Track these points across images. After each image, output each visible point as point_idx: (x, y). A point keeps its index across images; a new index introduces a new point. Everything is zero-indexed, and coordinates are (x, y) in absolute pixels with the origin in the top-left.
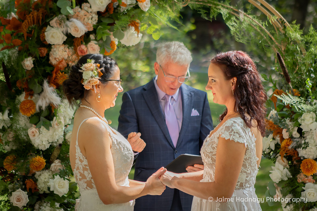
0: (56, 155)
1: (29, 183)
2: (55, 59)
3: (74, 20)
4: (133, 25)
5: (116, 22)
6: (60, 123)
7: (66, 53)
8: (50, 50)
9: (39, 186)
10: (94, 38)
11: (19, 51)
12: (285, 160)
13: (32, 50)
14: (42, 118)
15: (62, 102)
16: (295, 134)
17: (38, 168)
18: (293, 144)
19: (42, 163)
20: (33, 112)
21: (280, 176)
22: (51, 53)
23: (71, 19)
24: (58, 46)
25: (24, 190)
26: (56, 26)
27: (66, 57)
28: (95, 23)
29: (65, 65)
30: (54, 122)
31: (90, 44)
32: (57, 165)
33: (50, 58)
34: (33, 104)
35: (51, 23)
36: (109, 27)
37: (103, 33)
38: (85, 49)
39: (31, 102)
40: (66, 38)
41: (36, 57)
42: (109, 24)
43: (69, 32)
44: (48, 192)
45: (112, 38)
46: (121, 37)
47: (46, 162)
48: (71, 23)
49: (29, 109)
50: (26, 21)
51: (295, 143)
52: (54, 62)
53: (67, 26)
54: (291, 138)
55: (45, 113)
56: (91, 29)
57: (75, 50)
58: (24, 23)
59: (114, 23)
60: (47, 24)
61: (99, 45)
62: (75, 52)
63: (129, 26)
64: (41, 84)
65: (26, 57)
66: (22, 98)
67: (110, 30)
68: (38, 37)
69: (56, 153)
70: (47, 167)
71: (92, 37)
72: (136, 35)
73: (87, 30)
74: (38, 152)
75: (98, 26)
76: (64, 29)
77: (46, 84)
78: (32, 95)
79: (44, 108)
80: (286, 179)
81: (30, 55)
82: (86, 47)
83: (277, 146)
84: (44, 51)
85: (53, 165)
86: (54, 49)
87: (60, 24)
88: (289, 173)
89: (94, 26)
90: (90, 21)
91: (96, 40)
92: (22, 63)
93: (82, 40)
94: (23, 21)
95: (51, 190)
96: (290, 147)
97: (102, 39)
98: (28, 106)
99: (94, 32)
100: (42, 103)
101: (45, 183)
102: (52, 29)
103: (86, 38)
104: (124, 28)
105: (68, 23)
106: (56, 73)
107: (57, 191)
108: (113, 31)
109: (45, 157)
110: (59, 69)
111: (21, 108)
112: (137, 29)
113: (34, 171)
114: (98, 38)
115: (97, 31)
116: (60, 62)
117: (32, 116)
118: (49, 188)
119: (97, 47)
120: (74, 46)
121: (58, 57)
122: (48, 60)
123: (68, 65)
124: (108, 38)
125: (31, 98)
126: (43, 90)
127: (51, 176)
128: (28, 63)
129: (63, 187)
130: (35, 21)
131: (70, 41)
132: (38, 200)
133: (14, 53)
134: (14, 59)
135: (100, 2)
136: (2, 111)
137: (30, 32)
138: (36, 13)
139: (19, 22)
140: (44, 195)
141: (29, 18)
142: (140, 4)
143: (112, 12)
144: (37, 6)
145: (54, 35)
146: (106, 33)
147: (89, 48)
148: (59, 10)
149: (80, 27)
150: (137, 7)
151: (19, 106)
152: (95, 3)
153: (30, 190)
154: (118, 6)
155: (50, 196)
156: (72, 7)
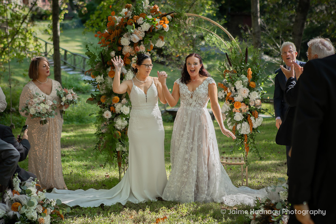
0: (124, 97)
1: (112, 108)
2: (125, 52)
3: (134, 35)
4: (161, 38)
5: (153, 36)
7: (130, 50)
9: (116, 110)
10: (143, 43)
11: (109, 48)
12: (228, 102)
13: (115, 48)
15: (127, 72)
16: (233, 90)
17: (115, 102)
18: (232, 95)
19: (118, 100)
21: (225, 109)
22: (123, 49)
23: (133, 35)
24: (126, 47)
25: (110, 111)
26: (125, 37)
27: (130, 52)
28: (143, 36)
29: (129, 55)
31: (141, 46)
32: (124, 100)
33: (123, 52)
35: (123, 36)
36: (150, 38)
37: (147, 41)
38: (139, 49)
40: (130, 43)
41: (116, 51)
43: (131, 40)
44: (120, 113)
45: (151, 44)
46: (155, 43)
47: (120, 99)
48: (132, 36)
49: (112, 75)
50: (112, 35)
51: (233, 94)
52: (124, 54)
53: (130, 37)
54: (231, 92)
56: (142, 39)
57: (134, 48)
58: (111, 35)
60: (122, 36)
61: (145, 47)
62: (134, 49)
63: (159, 38)
65: (112, 51)
66: (109, 69)
67: (151, 40)
68: (118, 42)
69: (124, 96)
70: (120, 102)
71: (142, 42)
72: (162, 42)
73: (140, 39)
74: (116, 94)
75: (145, 38)
76: (129, 39)
80: (228, 111)
81: (113, 50)
82: (139, 47)
83: (225, 96)
84: (120, 48)
85: (123, 101)
87: (128, 37)
88: (230, 108)
89: (143, 38)
90: (141, 36)
91: (144, 44)
92: (110, 54)
93: (137, 44)
94: (111, 34)
95: (122, 112)
96: (230, 96)
97: (146, 44)
98: (112, 73)
99: (143, 40)
101: (119, 109)
102: (124, 39)
103: (139, 43)
104: (157, 39)
105: (131, 36)
106: (125, 59)
107: (124, 112)
109: (119, 97)
110: (127, 57)
111: (109, 74)
112: (162, 40)
113: (114, 103)
114: (145, 43)
115: (144, 40)
116: (127, 54)
118: (121, 111)
119: (144, 48)
120: (134, 47)
121: (126, 51)
122: (122, 52)
123: (131, 55)
124: (149, 43)
125: (114, 70)
127: (122, 106)
128: (113, 54)
129: (127, 111)
130: (117, 34)
131: (132, 44)
132: (116, 116)
133: (106, 48)
134: (106, 51)
135: (146, 27)
136: (100, 75)
137: (114, 39)
138: (117, 31)
139: (109, 34)
140: (119, 114)
141: (114, 33)
142: (164, 28)
143: (151, 31)
144: (117, 28)
145: (125, 41)
146: (148, 41)
147: (140, 48)
148: (127, 30)
149: (136, 38)
150: (163, 29)
151: (108, 73)
152: (144, 27)
153: (112, 111)
154: (154, 29)
155: (121, 115)
156: (133, 29)
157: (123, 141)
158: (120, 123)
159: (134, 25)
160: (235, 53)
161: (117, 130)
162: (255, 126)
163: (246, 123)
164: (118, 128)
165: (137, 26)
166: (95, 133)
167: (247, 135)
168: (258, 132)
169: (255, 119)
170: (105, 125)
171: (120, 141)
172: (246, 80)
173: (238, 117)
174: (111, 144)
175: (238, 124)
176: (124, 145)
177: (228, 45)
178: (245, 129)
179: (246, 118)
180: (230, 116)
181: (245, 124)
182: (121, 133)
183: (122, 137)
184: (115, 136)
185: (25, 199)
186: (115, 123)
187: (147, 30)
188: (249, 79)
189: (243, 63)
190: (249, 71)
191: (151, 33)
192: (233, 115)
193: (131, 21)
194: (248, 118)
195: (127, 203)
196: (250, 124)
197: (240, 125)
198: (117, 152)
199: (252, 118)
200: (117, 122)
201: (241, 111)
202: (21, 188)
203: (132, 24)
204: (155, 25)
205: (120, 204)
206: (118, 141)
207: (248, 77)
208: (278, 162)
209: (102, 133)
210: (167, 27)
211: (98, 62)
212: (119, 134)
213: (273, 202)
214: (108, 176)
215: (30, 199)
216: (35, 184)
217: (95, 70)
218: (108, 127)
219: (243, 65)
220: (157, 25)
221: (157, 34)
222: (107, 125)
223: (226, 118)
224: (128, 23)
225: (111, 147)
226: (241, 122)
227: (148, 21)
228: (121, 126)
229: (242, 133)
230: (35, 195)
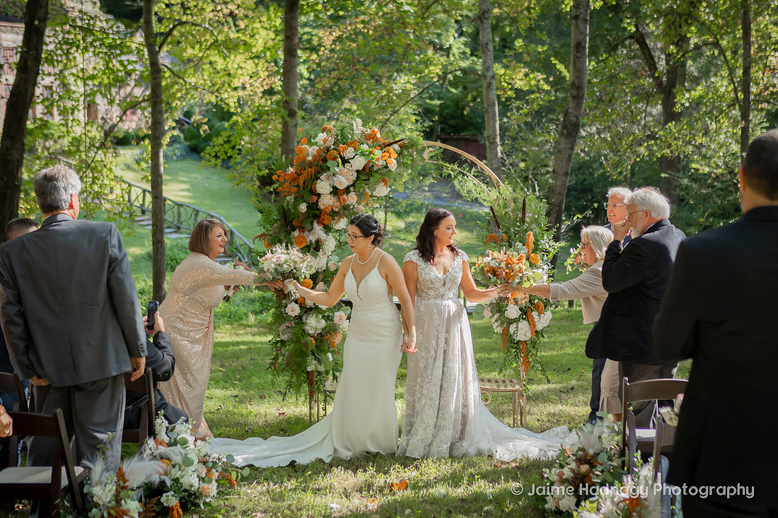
0: (321, 279)
2: (323, 205)
3: (340, 176)
4: (383, 181)
5: (371, 179)
6: (325, 253)
7: (331, 201)
8: (319, 198)
11: (295, 198)
13: (305, 198)
14: (312, 250)
15: (327, 237)
19: (310, 284)
20: (304, 245)
22: (320, 200)
23: (337, 176)
24: (325, 195)
25: (297, 304)
26: (325, 180)
27: (331, 204)
28: (354, 179)
29: (331, 210)
30: (321, 253)
31: (350, 194)
32: (321, 285)
34: (305, 239)
35: (321, 177)
36: (365, 182)
37: (360, 187)
38: (346, 199)
39: (303, 237)
40: (332, 189)
41: (308, 203)
42: (365, 180)
43: (335, 185)
44: (313, 306)
45: (367, 190)
46: (373, 189)
47: (313, 283)
48: (336, 178)
49: (301, 243)
50: (302, 175)
52: (322, 207)
53: (333, 180)
55: (314, 246)
56: (352, 183)
57: (339, 198)
58: (300, 177)
59: (369, 179)
60: (318, 178)
61: (357, 196)
62: (339, 200)
63: (380, 181)
64: (312, 224)
65: (301, 202)
66: (296, 233)
67: (366, 184)
68: (311, 189)
69: (321, 277)
71: (352, 189)
72: (385, 188)
73: (348, 184)
75: (356, 181)
76: (331, 183)
77: (315, 224)
78: (303, 232)
79: (313, 242)
81: (304, 201)
82: (347, 196)
84: (315, 198)
85: (318, 285)
86: (322, 197)
87: (328, 179)
89: (353, 181)
90: (351, 177)
91: (355, 191)
92: (299, 207)
93: (344, 191)
94: (299, 175)
97: (359, 191)
98: (301, 240)
99: (353, 185)
100: (312, 238)
102: (322, 182)
103: (347, 190)
104: (376, 183)
105: (334, 178)
106: (323, 215)
108: (368, 185)
109: (312, 279)
110: (326, 213)
111: (296, 242)
112: (386, 184)
114: (357, 190)
115: (356, 185)
116: (327, 207)
117: (303, 248)
119: (355, 197)
120: (338, 195)
121: (325, 203)
122: (318, 205)
123: (333, 209)
124: (364, 190)
126: (312, 228)
128: (303, 207)
130: (309, 176)
131: (335, 191)
132: (306, 312)
133: (290, 198)
134: (291, 204)
135: (359, 163)
136: (281, 244)
137: (304, 183)
138: (310, 170)
139: (296, 175)
140: (311, 309)
141: (305, 174)
142: (389, 165)
143: (367, 171)
144: (310, 164)
145: (323, 186)
146: (364, 187)
147: (350, 198)
148: (329, 168)
149: (343, 181)
150: (386, 167)
151: (293, 240)
152: (355, 164)
153: (301, 304)
154: (372, 166)
155: (315, 309)
156: (338, 166)
157: (320, 355)
158: (314, 324)
159: (340, 160)
160: (505, 206)
161: (309, 335)
162: (539, 327)
163: (525, 323)
164: (310, 332)
165: (345, 161)
166: (270, 341)
167: (526, 341)
168: (543, 336)
169: (539, 316)
170: (288, 327)
171: (313, 354)
172: (524, 251)
173: (512, 311)
174: (298, 360)
175: (512, 323)
176: (320, 362)
177: (494, 194)
178: (523, 332)
179: (525, 313)
180: (499, 311)
181: (524, 325)
182: (316, 340)
183: (317, 347)
184: (306, 345)
185: (179, 454)
186: (305, 324)
187: (361, 169)
188: (529, 249)
189: (518, 224)
190: (529, 235)
191: (366, 174)
192: (503, 309)
193: (335, 153)
194: (529, 313)
195: (333, 459)
196: (532, 324)
197: (515, 325)
198: (308, 373)
199: (535, 314)
200: (308, 321)
201: (516, 302)
202: (168, 436)
203: (336, 158)
204: (374, 161)
205: (321, 461)
206: (310, 354)
207: (528, 246)
208: (558, 386)
209: (282, 342)
210: (393, 165)
211: (276, 221)
212: (312, 342)
213: (591, 452)
214: (283, 414)
215: (186, 454)
216: (188, 428)
217: (270, 235)
218: (292, 331)
219: (518, 227)
220: (378, 160)
221: (376, 175)
222: (291, 327)
223: (491, 314)
224: (328, 157)
225: (298, 365)
226: (516, 320)
227: (363, 154)
228: (316, 329)
229: (518, 339)
230: (192, 446)
